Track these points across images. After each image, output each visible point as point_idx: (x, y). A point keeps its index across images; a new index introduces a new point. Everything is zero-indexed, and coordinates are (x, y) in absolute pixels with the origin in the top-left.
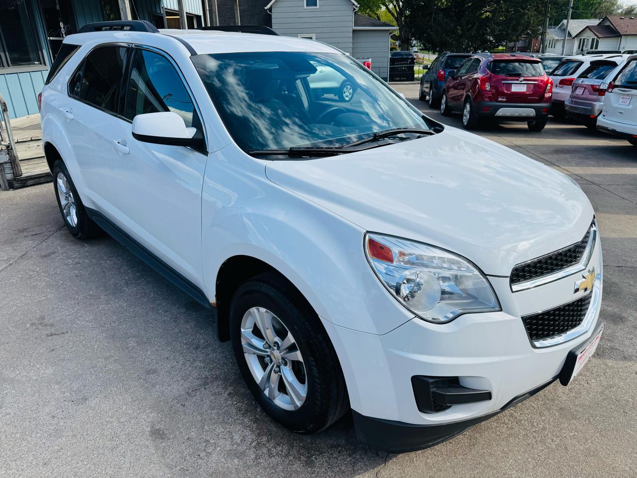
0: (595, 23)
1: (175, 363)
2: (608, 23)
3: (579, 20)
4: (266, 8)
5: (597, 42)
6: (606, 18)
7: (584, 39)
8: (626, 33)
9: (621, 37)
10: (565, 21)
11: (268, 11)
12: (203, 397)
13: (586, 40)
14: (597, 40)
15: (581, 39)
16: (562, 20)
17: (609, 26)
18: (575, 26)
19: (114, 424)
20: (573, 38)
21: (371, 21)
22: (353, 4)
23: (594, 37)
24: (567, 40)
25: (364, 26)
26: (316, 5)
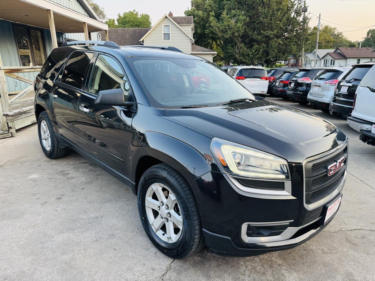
0: (333, 51)
2: (339, 51)
3: (323, 50)
4: (140, 41)
5: (334, 61)
6: (338, 48)
7: (327, 60)
8: (350, 57)
9: (347, 59)
10: (315, 50)
11: (141, 42)
14: (334, 60)
15: (325, 60)
17: (340, 53)
18: (321, 52)
20: (321, 59)
21: (202, 49)
22: (191, 39)
23: (332, 59)
24: (317, 60)
25: (198, 51)
26: (169, 39)
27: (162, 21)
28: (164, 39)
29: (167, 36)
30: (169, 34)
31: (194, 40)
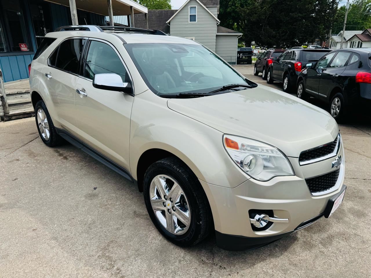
0: (360, 33)
1: (70, 233)
2: (367, 33)
3: (350, 31)
4: (167, 22)
5: (361, 44)
6: (366, 30)
7: (353, 42)
10: (342, 32)
11: (168, 24)
12: (81, 258)
13: (354, 43)
14: (361, 42)
15: (351, 42)
16: (340, 31)
17: (368, 35)
18: (348, 34)
19: (21, 274)
20: (347, 41)
21: (227, 30)
22: (217, 21)
23: (359, 41)
24: (343, 42)
25: (223, 33)
26: (195, 21)
27: (189, 2)
28: (190, 21)
29: (193, 18)
30: (196, 15)
31: (220, 21)
